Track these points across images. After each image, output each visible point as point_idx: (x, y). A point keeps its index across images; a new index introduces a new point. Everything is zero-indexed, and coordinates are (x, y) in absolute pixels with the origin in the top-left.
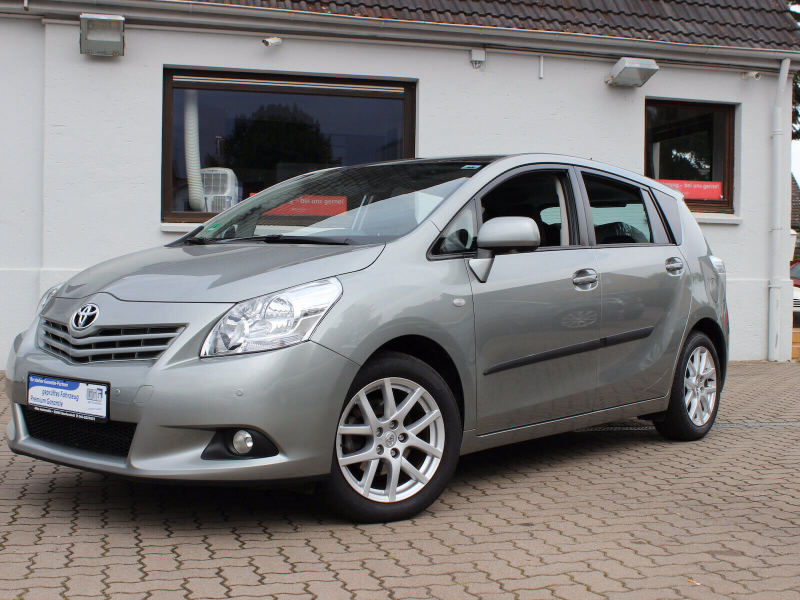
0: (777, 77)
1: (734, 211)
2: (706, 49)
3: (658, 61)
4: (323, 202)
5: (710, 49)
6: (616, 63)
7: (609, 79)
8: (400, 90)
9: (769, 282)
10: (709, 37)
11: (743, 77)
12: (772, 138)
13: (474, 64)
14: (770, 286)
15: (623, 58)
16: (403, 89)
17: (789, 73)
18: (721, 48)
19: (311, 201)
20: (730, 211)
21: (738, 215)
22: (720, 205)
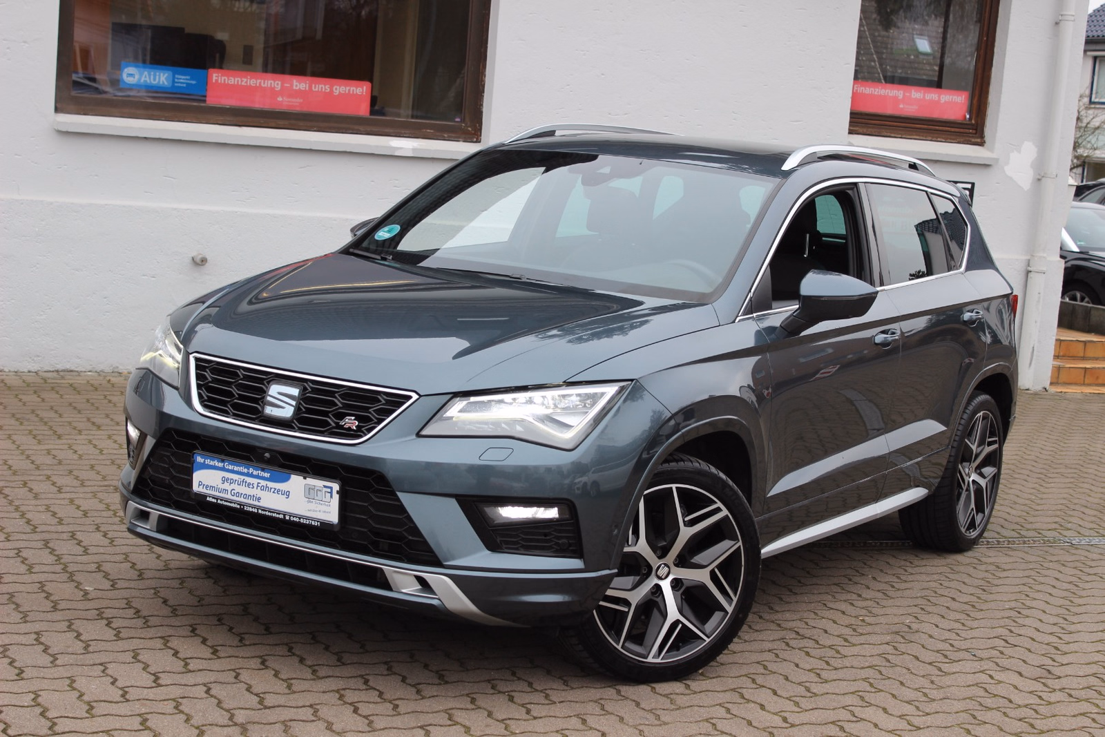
1: (985, 142)
4: (331, 88)
9: (1029, 260)
12: (1057, 24)
14: (1029, 269)
19: (310, 87)
20: (979, 140)
21: (991, 150)
22: (962, 130)
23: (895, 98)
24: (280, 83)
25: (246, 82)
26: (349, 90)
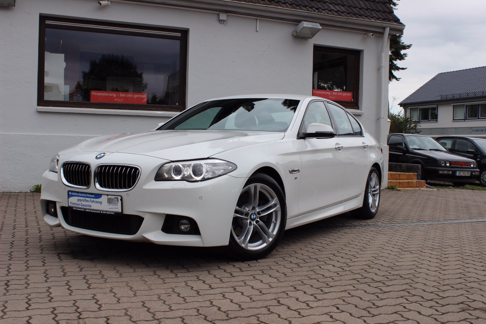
0: (383, 37)
1: (359, 108)
2: (346, 20)
3: (321, 25)
4: (133, 96)
5: (348, 20)
6: (298, 25)
7: (294, 33)
8: (179, 35)
10: (347, 13)
11: (366, 36)
12: (379, 69)
13: (221, 22)
15: (302, 22)
16: (180, 34)
17: (389, 35)
18: (354, 19)
19: (126, 95)
20: (357, 107)
21: (361, 110)
22: (351, 105)
23: (328, 94)
24: (115, 94)
25: (104, 94)
26: (139, 96)
